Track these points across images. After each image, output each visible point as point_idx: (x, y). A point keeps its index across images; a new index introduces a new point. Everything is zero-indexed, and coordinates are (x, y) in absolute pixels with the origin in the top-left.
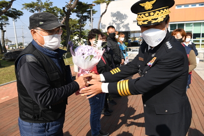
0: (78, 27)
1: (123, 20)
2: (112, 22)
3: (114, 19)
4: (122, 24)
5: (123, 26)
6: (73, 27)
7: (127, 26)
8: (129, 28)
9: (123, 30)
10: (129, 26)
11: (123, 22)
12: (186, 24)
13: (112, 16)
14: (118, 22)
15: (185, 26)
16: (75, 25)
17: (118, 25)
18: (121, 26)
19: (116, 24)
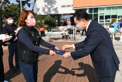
0: (19, 10)
1: (53, 5)
2: (44, 6)
3: (46, 4)
4: (52, 8)
5: (53, 10)
6: (15, 10)
7: (56, 9)
8: (57, 11)
9: (53, 12)
10: (57, 9)
11: (53, 6)
12: (100, 8)
13: (44, 2)
14: (49, 6)
15: (99, 10)
16: (16, 9)
17: (49, 9)
18: (51, 9)
19: (47, 8)
